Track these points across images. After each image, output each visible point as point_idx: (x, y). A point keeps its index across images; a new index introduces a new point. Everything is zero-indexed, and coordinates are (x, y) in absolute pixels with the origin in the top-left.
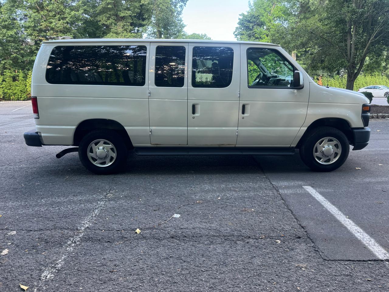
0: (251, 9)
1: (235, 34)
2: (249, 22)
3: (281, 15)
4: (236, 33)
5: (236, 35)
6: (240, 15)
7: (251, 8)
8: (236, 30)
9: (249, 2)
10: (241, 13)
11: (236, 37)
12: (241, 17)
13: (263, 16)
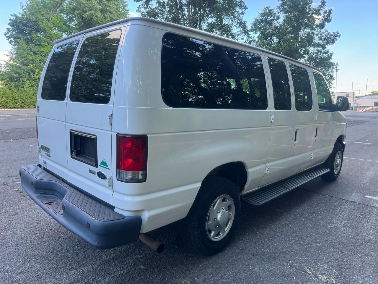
0: (25, 12)
1: (6, 35)
2: (25, 25)
3: (62, 25)
4: (8, 35)
5: (8, 37)
6: (12, 15)
7: (24, 10)
8: (7, 31)
9: (21, 3)
10: (12, 14)
11: (8, 40)
12: (13, 18)
13: (42, 22)
